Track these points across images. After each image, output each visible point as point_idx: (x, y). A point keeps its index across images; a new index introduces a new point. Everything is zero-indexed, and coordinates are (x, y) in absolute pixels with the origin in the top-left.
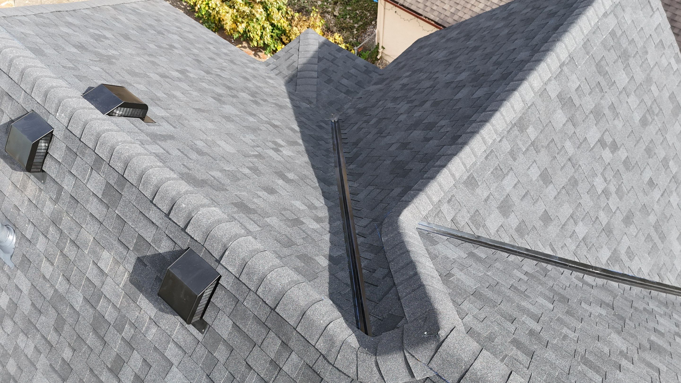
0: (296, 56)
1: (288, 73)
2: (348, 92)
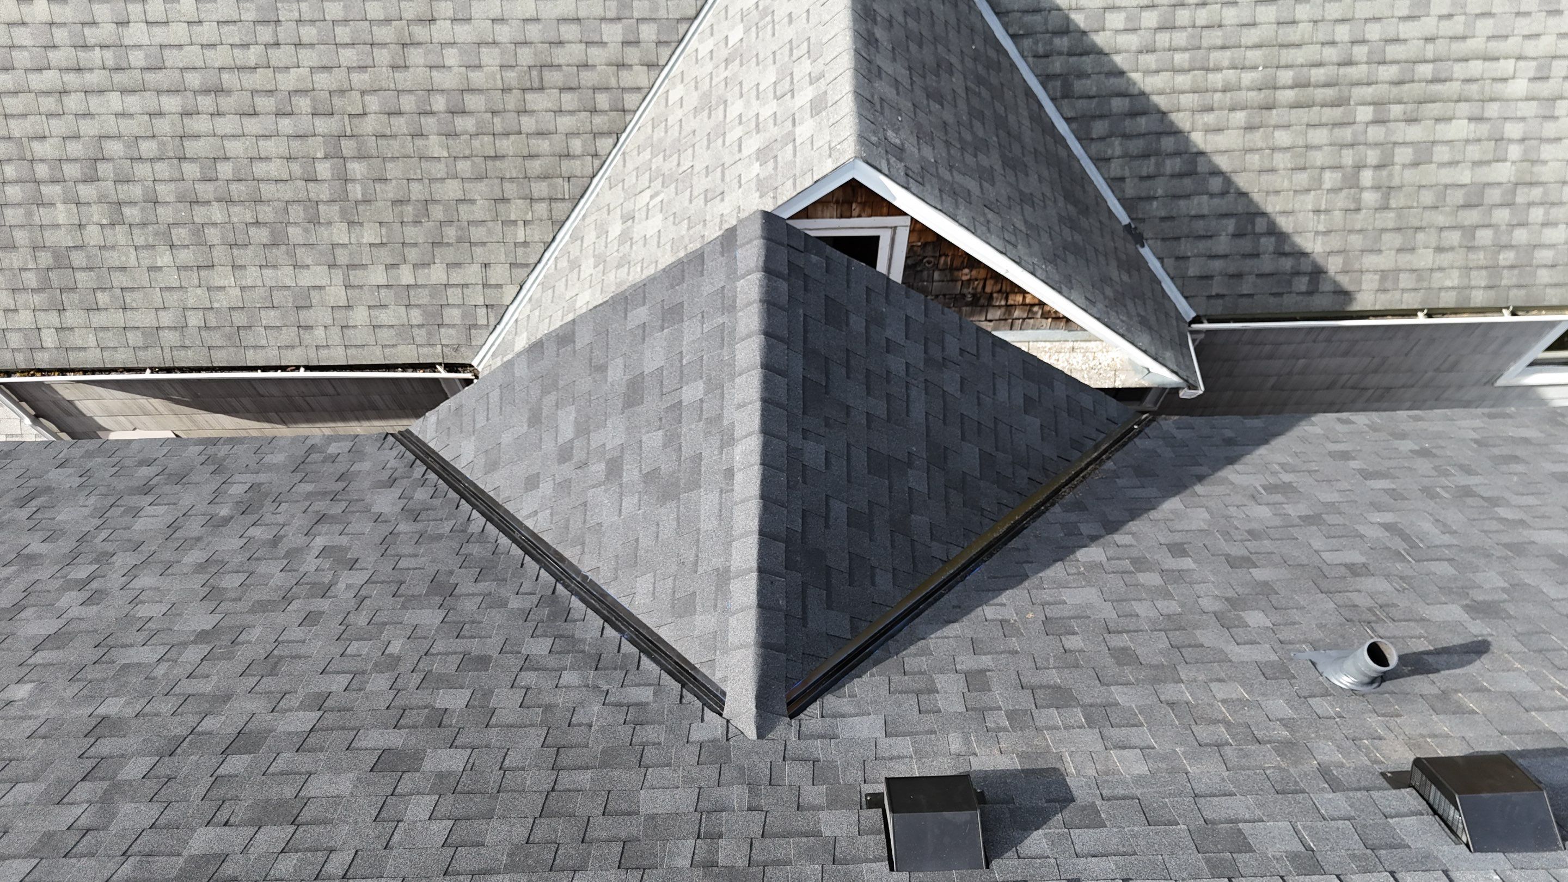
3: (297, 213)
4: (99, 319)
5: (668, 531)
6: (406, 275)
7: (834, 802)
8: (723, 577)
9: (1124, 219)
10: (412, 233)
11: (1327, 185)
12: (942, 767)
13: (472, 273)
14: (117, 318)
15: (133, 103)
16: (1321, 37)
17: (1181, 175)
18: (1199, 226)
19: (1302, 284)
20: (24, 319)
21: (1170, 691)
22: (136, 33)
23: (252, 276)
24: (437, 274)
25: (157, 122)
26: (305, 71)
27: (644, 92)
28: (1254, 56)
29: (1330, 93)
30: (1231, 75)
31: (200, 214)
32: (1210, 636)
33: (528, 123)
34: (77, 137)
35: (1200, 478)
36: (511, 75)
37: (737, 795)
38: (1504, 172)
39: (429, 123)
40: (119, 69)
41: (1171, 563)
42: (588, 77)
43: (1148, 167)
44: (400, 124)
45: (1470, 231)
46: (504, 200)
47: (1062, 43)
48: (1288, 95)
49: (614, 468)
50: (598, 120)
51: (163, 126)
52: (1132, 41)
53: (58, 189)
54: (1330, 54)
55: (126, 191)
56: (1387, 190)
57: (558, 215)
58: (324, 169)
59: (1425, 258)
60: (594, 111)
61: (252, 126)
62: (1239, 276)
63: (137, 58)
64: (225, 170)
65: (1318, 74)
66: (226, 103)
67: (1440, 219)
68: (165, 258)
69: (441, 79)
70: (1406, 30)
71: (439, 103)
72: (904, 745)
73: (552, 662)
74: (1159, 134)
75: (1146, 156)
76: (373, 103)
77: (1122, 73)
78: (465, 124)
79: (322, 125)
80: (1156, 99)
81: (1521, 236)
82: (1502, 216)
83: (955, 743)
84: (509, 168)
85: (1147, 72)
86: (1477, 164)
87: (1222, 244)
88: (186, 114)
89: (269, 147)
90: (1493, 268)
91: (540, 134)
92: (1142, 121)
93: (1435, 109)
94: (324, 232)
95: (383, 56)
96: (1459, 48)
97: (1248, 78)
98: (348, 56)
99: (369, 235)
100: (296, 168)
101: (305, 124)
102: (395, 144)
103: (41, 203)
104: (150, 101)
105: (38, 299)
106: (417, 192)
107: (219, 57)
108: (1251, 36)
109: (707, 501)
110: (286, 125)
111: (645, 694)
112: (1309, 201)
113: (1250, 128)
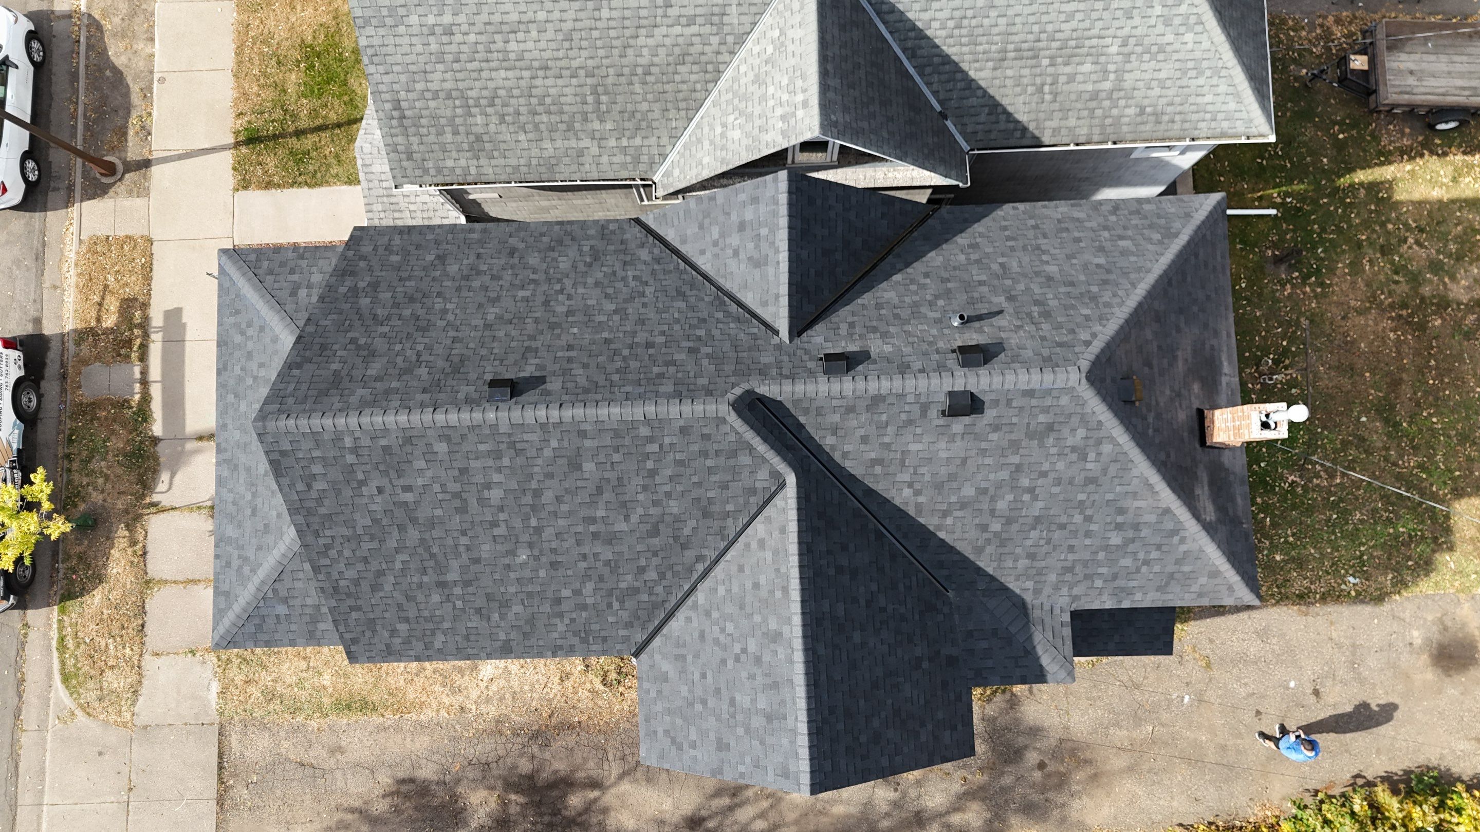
0: (1051, 639)
1: (1036, 614)
2: (970, 634)
3: (578, 117)
4: (494, 162)
5: (758, 277)
6: (625, 142)
7: (810, 360)
8: (777, 296)
9: (938, 108)
10: (627, 125)
11: (1029, 92)
12: (839, 350)
13: (653, 141)
14: (502, 162)
15: (510, 74)
16: (1026, 30)
17: (964, 89)
18: (972, 111)
19: (1018, 134)
20: (463, 162)
21: (906, 328)
22: (513, 46)
23: (559, 143)
24: (638, 141)
25: (520, 81)
26: (583, 59)
27: (728, 64)
28: (997, 39)
29: (1030, 53)
30: (987, 47)
31: (537, 118)
32: (923, 310)
33: (678, 78)
34: (486, 88)
35: (946, 241)
36: (671, 59)
37: (785, 358)
38: (1107, 85)
39: (635, 79)
40: (504, 60)
41: (923, 281)
42: (704, 59)
43: (950, 86)
44: (623, 80)
45: (1093, 110)
46: (667, 110)
47: (912, 34)
48: (1012, 55)
49: (736, 253)
50: (708, 76)
51: (523, 83)
52: (943, 33)
53: (477, 110)
54: (1030, 37)
55: (506, 110)
56: (1055, 94)
57: (690, 116)
58: (590, 99)
59: (1072, 122)
60: (706, 72)
61: (560, 82)
62: (990, 131)
63: (512, 56)
64: (548, 100)
65: (1025, 46)
66: (549, 73)
67: (1079, 106)
68: (522, 137)
69: (640, 60)
70: (1064, 26)
71: (640, 70)
72: (830, 345)
73: (725, 320)
74: (955, 72)
75: (949, 81)
76: (611, 71)
77: (938, 47)
78: (649, 79)
79: (589, 81)
80: (953, 57)
81: (1115, 112)
82: (1107, 103)
83: (843, 344)
84: (669, 97)
85: (949, 46)
86: (1094, 82)
87: (983, 118)
88: (532, 78)
89: (567, 91)
90: (1103, 126)
91: (683, 82)
92: (947, 67)
93: (1077, 59)
94: (589, 125)
95: (616, 52)
96: (1086, 33)
97: (994, 48)
98: (601, 52)
99: (609, 126)
100: (578, 99)
101: (582, 80)
102: (620, 88)
103: (470, 115)
104: (517, 73)
105: (468, 154)
106: (629, 107)
107: (547, 55)
108: (995, 30)
109: (771, 270)
110: (574, 81)
111: (755, 330)
112: (1021, 99)
113: (995, 69)
